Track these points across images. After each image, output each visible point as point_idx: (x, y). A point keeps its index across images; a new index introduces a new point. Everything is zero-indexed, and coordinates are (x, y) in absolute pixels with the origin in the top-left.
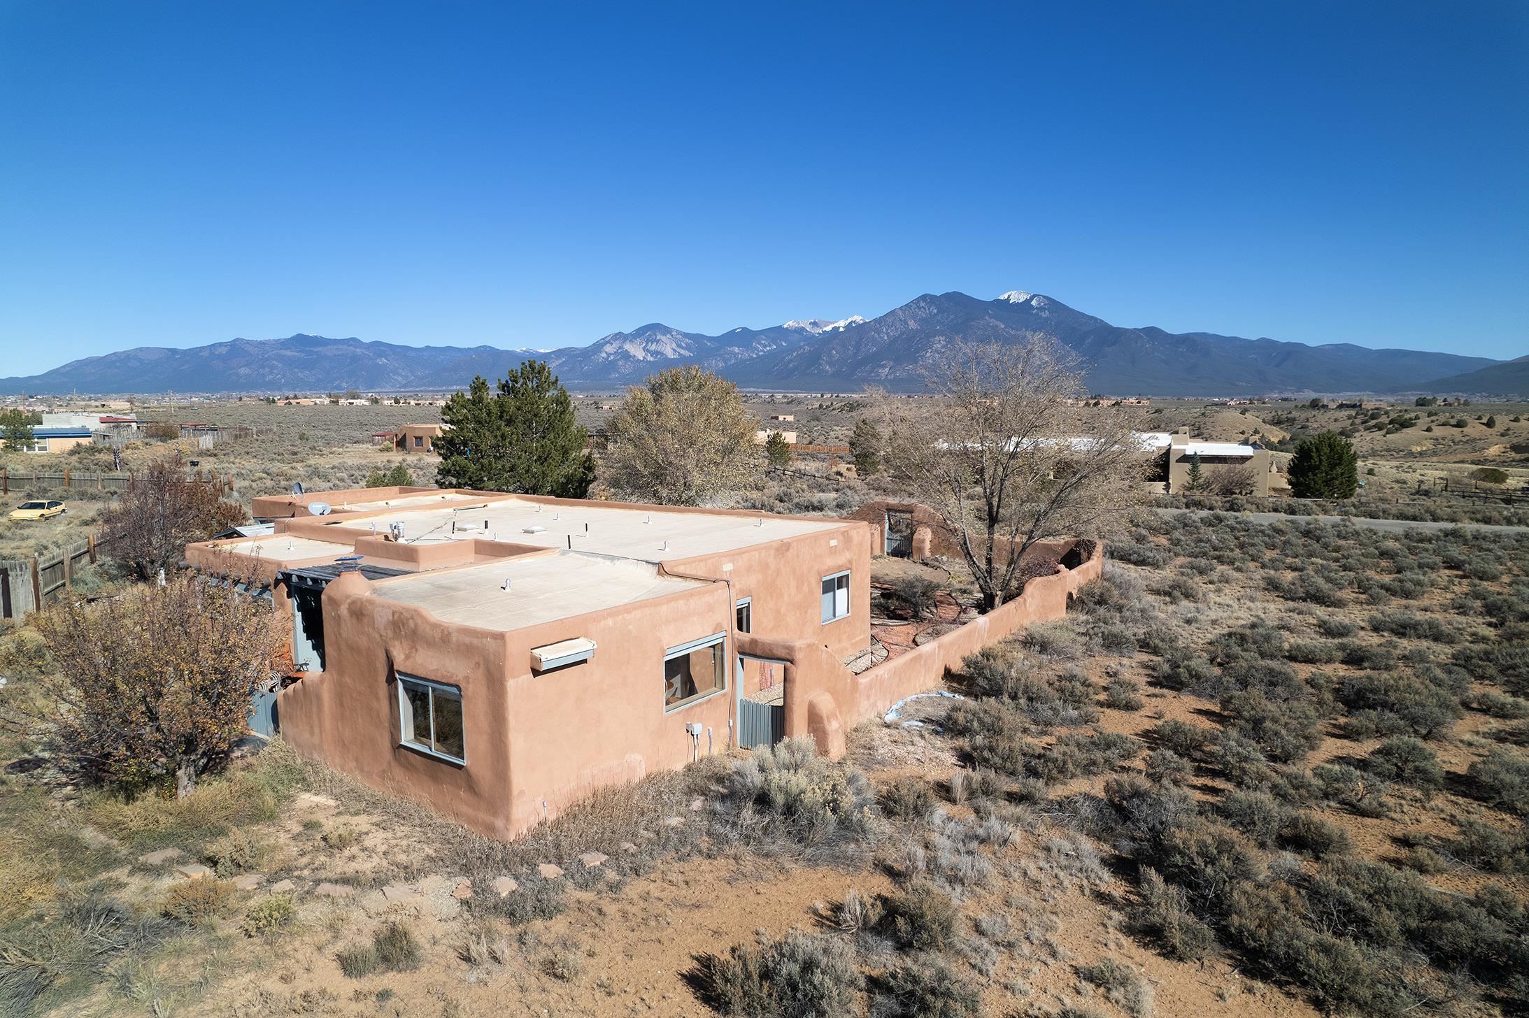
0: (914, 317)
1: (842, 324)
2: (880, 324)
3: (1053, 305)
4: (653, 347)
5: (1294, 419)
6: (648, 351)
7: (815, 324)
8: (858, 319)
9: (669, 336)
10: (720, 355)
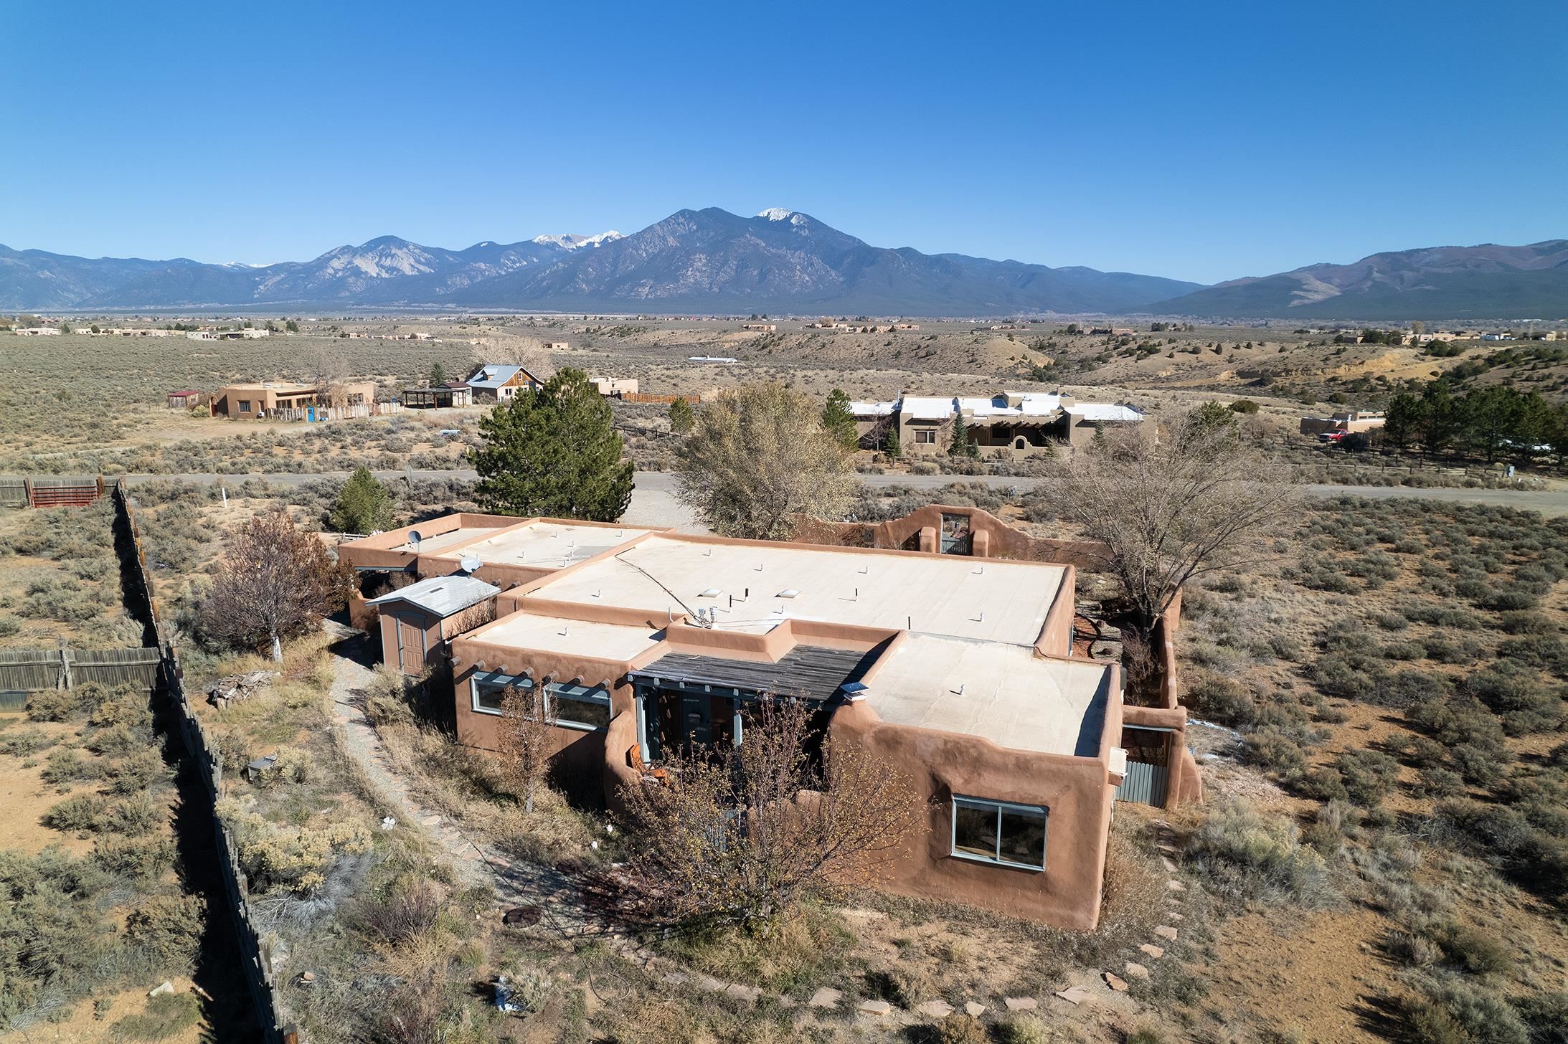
0: (673, 233)
1: (597, 239)
2: (638, 240)
3: (813, 224)
4: (388, 262)
5: (1055, 345)
6: (382, 267)
7: (568, 239)
8: (614, 234)
9: (405, 250)
10: (464, 272)
